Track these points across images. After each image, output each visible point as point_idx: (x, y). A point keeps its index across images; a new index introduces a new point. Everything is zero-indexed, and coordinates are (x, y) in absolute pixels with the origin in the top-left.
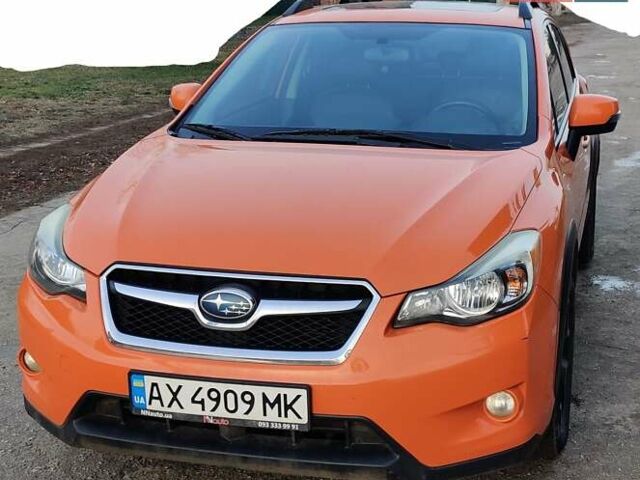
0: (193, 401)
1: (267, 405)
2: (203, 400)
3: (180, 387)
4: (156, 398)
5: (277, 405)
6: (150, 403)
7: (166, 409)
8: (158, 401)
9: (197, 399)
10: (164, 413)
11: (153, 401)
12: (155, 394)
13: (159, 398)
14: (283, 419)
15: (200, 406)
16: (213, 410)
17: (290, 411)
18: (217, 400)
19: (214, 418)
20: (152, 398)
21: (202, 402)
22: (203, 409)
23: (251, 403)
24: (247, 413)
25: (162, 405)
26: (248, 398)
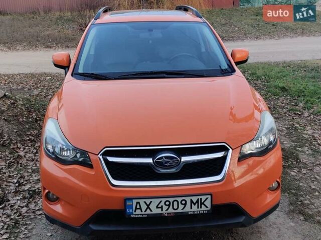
0: (157, 207)
1: (193, 204)
2: (162, 206)
3: (151, 202)
4: (138, 209)
5: (197, 204)
6: (135, 211)
7: (143, 213)
8: (140, 210)
9: (159, 206)
10: (142, 215)
11: (137, 210)
12: (138, 207)
13: (140, 208)
14: (200, 209)
15: (160, 209)
16: (167, 210)
17: (203, 206)
18: (169, 205)
19: (168, 213)
20: (136, 208)
21: (162, 207)
22: (162, 210)
23: (185, 204)
24: (183, 209)
25: (142, 211)
26: (183, 202)
